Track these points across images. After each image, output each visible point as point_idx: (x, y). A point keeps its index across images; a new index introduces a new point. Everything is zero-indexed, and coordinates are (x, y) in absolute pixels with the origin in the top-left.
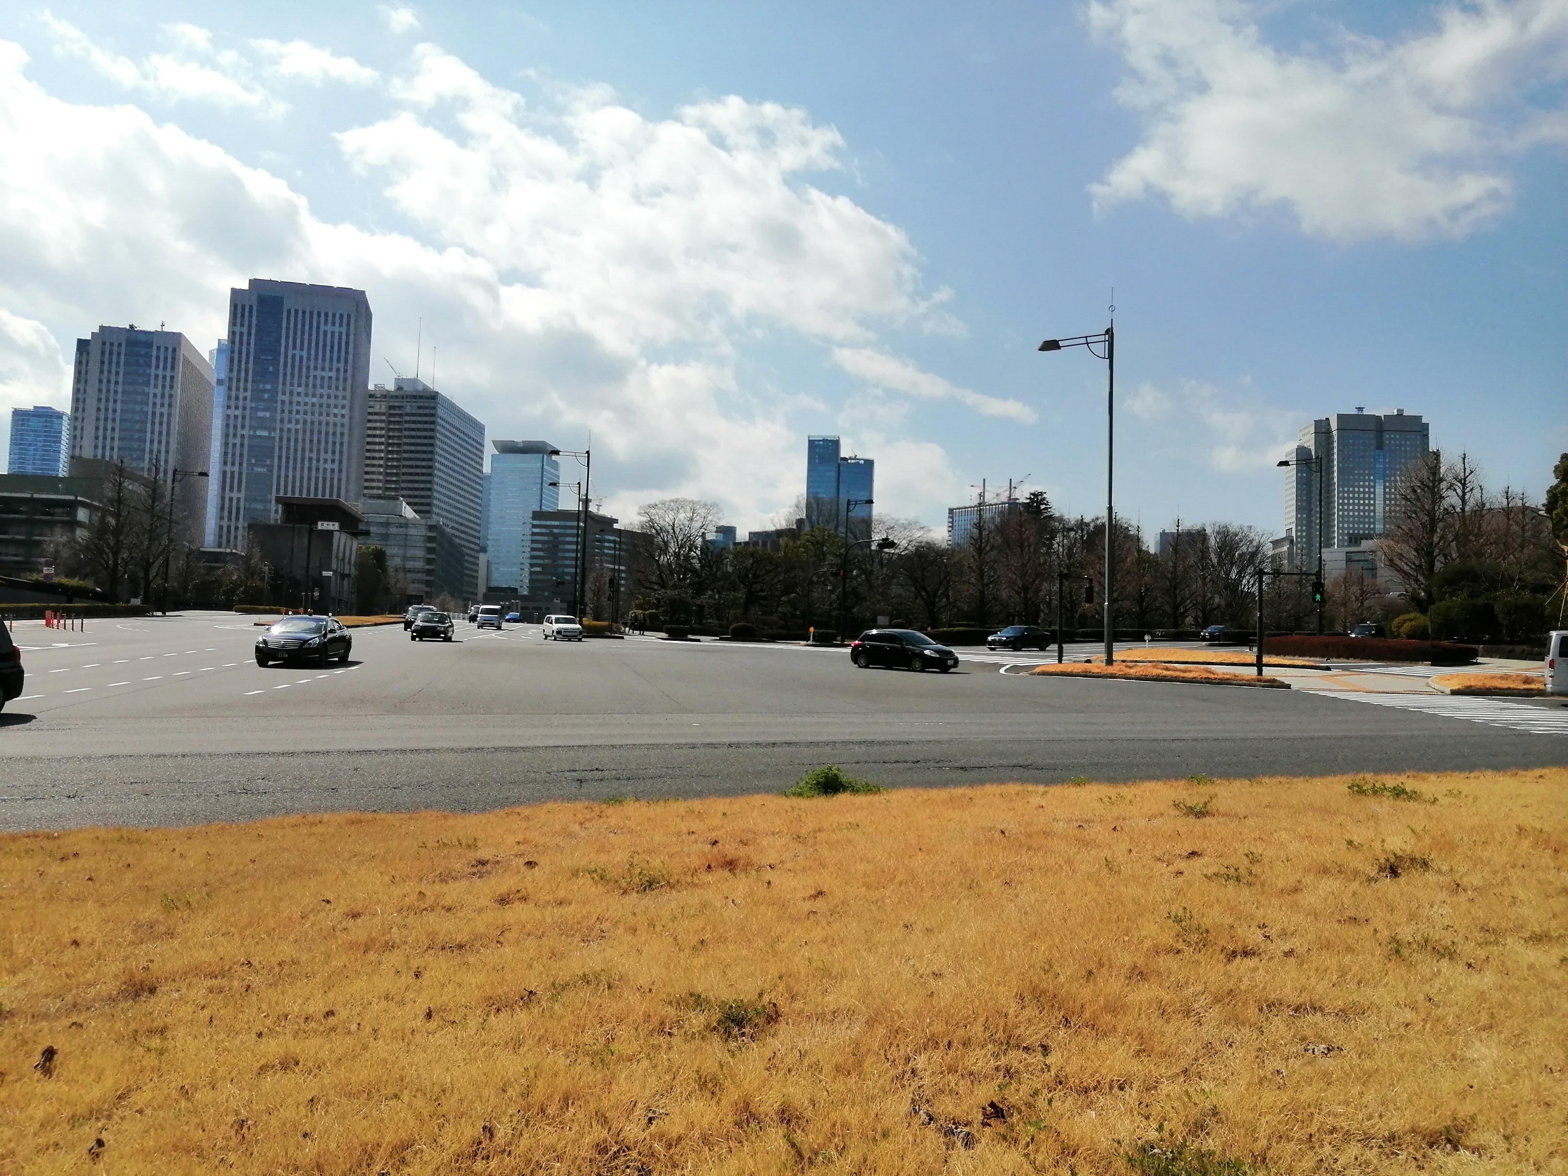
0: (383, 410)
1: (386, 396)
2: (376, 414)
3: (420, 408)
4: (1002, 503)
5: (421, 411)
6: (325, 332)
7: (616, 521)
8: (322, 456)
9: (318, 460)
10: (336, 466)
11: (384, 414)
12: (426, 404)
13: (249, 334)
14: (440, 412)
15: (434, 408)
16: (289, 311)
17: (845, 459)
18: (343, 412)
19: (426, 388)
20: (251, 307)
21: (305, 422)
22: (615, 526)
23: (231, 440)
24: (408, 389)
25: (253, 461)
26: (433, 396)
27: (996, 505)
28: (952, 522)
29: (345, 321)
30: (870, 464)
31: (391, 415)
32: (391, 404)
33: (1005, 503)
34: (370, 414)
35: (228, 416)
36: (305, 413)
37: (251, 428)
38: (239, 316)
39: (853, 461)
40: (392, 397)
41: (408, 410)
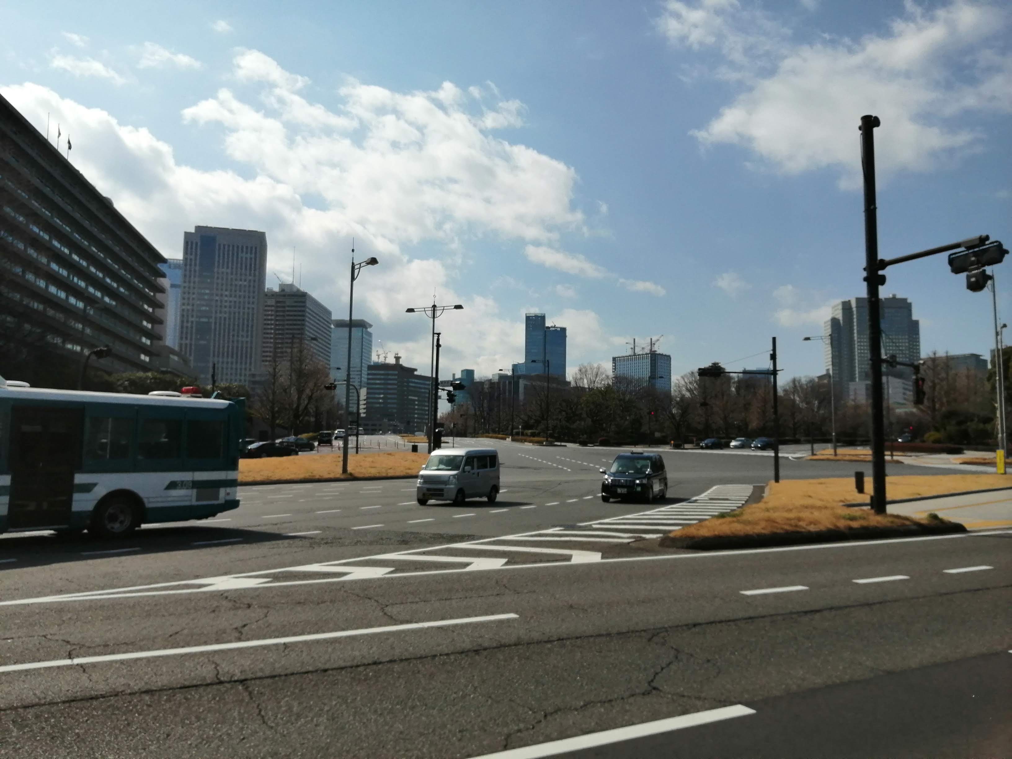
0: (273, 304)
1: (273, 295)
2: (269, 306)
3: (296, 302)
4: (646, 354)
5: (296, 304)
6: (242, 258)
7: (416, 370)
8: (241, 333)
9: (238, 336)
10: (249, 339)
11: (272, 306)
12: (299, 300)
13: (196, 259)
14: (308, 304)
15: (304, 302)
16: (220, 245)
17: (548, 328)
18: (253, 306)
19: (298, 290)
20: (197, 244)
21: (230, 313)
22: (416, 373)
23: (185, 324)
24: (287, 290)
25: (198, 337)
26: (304, 295)
27: (643, 355)
28: (615, 366)
29: (254, 251)
30: (564, 330)
31: (277, 307)
32: (278, 300)
33: (648, 354)
34: (266, 306)
35: (183, 310)
36: (230, 307)
37: (197, 317)
38: (189, 249)
39: (553, 329)
40: (277, 295)
41: (288, 304)
